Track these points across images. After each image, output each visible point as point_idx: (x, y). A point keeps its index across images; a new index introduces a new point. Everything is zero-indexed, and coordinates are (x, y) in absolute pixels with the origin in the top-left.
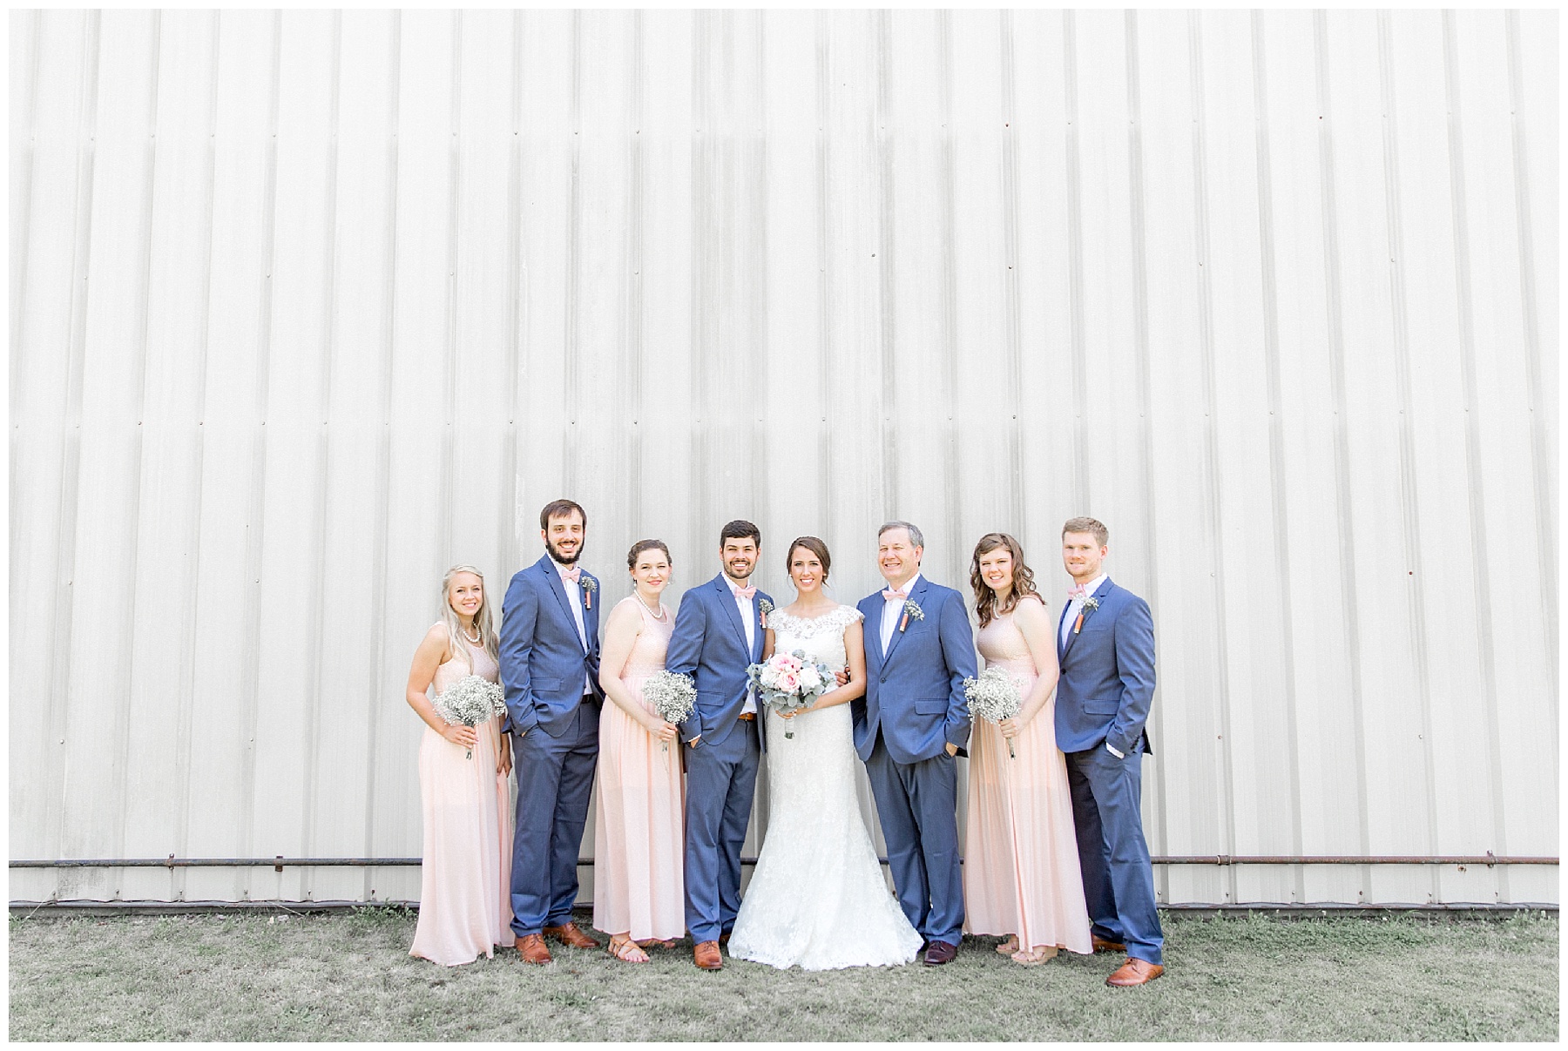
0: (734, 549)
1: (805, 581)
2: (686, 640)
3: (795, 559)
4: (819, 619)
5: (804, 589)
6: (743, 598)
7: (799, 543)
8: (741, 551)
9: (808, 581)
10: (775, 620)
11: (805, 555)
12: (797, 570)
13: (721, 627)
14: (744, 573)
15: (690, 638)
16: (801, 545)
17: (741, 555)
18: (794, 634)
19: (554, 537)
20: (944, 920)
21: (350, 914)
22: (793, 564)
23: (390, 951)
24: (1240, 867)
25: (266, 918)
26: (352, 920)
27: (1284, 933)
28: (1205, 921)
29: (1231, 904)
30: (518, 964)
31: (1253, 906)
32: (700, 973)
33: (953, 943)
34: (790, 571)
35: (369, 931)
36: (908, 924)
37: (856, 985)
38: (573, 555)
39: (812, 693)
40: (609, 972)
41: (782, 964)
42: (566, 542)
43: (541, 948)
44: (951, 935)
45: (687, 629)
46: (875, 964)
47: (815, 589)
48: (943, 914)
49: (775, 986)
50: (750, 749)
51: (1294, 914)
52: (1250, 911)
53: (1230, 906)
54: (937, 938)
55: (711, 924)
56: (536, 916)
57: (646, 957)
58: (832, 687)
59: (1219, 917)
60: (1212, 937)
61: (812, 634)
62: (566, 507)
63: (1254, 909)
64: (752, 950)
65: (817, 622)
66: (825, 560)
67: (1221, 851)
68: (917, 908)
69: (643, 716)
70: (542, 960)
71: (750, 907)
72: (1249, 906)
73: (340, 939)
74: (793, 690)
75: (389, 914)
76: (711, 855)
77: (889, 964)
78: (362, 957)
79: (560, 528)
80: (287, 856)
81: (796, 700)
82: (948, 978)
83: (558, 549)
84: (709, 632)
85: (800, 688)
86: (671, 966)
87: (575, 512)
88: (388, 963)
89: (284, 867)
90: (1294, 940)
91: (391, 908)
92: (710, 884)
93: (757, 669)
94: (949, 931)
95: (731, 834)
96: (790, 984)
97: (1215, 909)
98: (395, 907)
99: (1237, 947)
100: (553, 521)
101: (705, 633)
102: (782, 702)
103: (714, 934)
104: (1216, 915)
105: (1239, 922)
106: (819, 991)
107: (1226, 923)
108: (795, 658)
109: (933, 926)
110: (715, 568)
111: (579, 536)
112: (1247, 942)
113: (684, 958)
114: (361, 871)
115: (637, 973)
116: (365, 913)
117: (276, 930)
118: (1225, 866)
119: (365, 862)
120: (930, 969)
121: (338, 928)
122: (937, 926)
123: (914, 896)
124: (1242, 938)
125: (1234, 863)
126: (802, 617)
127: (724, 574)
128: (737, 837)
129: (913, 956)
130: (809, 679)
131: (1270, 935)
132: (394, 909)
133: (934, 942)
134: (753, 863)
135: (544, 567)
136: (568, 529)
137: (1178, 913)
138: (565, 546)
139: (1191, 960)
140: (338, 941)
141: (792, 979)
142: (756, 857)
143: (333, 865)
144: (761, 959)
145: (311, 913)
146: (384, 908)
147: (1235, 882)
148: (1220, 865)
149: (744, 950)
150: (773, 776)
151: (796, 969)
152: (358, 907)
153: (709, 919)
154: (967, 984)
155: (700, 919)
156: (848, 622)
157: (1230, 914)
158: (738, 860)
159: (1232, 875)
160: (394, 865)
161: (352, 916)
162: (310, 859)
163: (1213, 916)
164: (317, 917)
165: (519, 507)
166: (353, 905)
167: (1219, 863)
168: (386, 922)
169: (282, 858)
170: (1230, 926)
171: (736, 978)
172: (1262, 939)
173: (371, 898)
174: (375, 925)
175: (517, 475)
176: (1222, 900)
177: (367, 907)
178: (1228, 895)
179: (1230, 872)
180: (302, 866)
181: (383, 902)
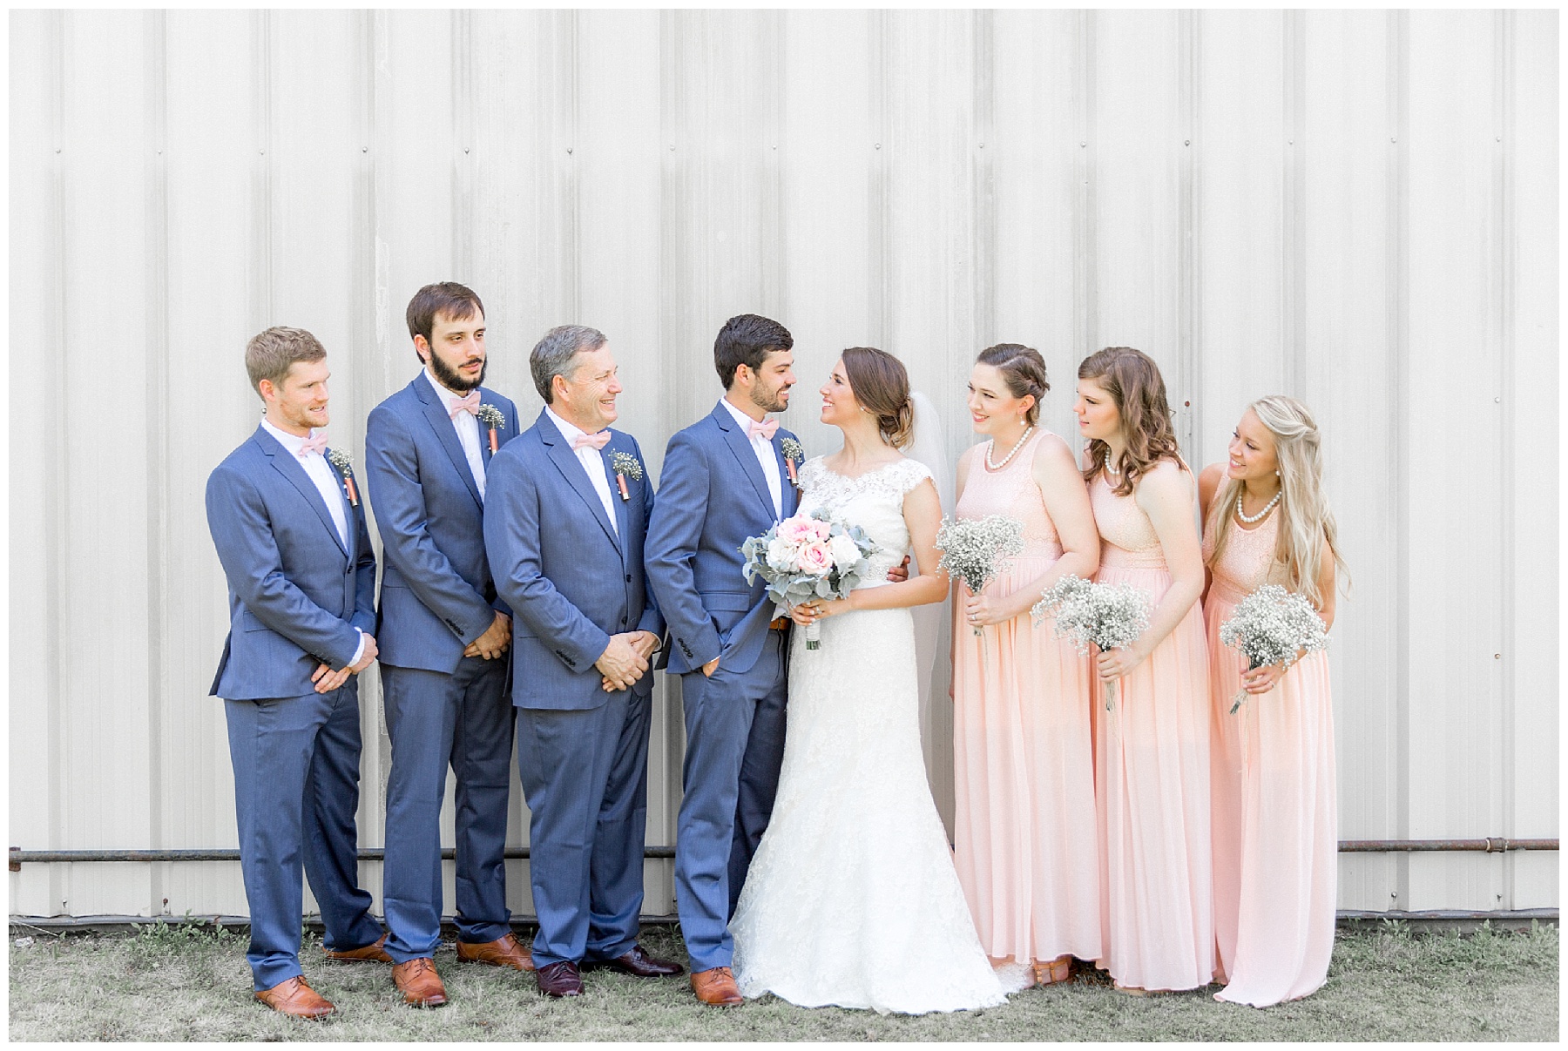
2: (680, 512)
6: (760, 438)
15: (686, 508)
21: (130, 935)
23: (195, 993)
24: (1521, 857)
26: (133, 945)
28: (1464, 936)
29: (1504, 911)
31: (1539, 914)
35: (161, 961)
39: (851, 573)
43: (430, 979)
45: (681, 494)
52: (1535, 922)
53: (1503, 915)
59: (1485, 931)
60: (1475, 961)
63: (1540, 919)
65: (860, 484)
67: (1493, 830)
70: (430, 996)
72: (1532, 914)
73: (116, 974)
74: (823, 571)
75: (190, 934)
80: (27, 846)
81: (828, 586)
85: (834, 567)
86: (637, 1014)
88: (193, 1009)
89: (22, 864)
91: (195, 926)
93: (760, 545)
97: (1479, 919)
98: (201, 924)
99: (1514, 977)
100: (445, 326)
101: (709, 499)
104: (1482, 928)
105: (1517, 937)
107: (1496, 941)
112: (1529, 969)
114: (145, 869)
115: (583, 1024)
116: (154, 934)
118: (1498, 853)
119: (152, 855)
121: (113, 957)
124: (1522, 963)
125: (1513, 848)
126: (840, 474)
130: (845, 552)
132: (199, 927)
135: (420, 394)
136: (471, 338)
137: (1422, 924)
140: (112, 978)
141: (826, 1031)
143: (100, 860)
145: (69, 935)
146: (184, 926)
147: (1512, 881)
148: (1489, 851)
152: (142, 924)
157: (1503, 926)
159: (1508, 867)
160: (197, 859)
161: (134, 939)
162: (62, 852)
163: (1477, 929)
164: (79, 940)
165: (381, 291)
166: (134, 922)
167: (1488, 848)
168: (187, 947)
169: (19, 849)
170: (1502, 944)
171: (738, 1029)
172: (1552, 963)
173: (163, 910)
174: (170, 953)
175: (377, 238)
176: (1489, 905)
177: (156, 924)
178: (1499, 897)
179: (1504, 862)
180: (51, 863)
181: (182, 917)
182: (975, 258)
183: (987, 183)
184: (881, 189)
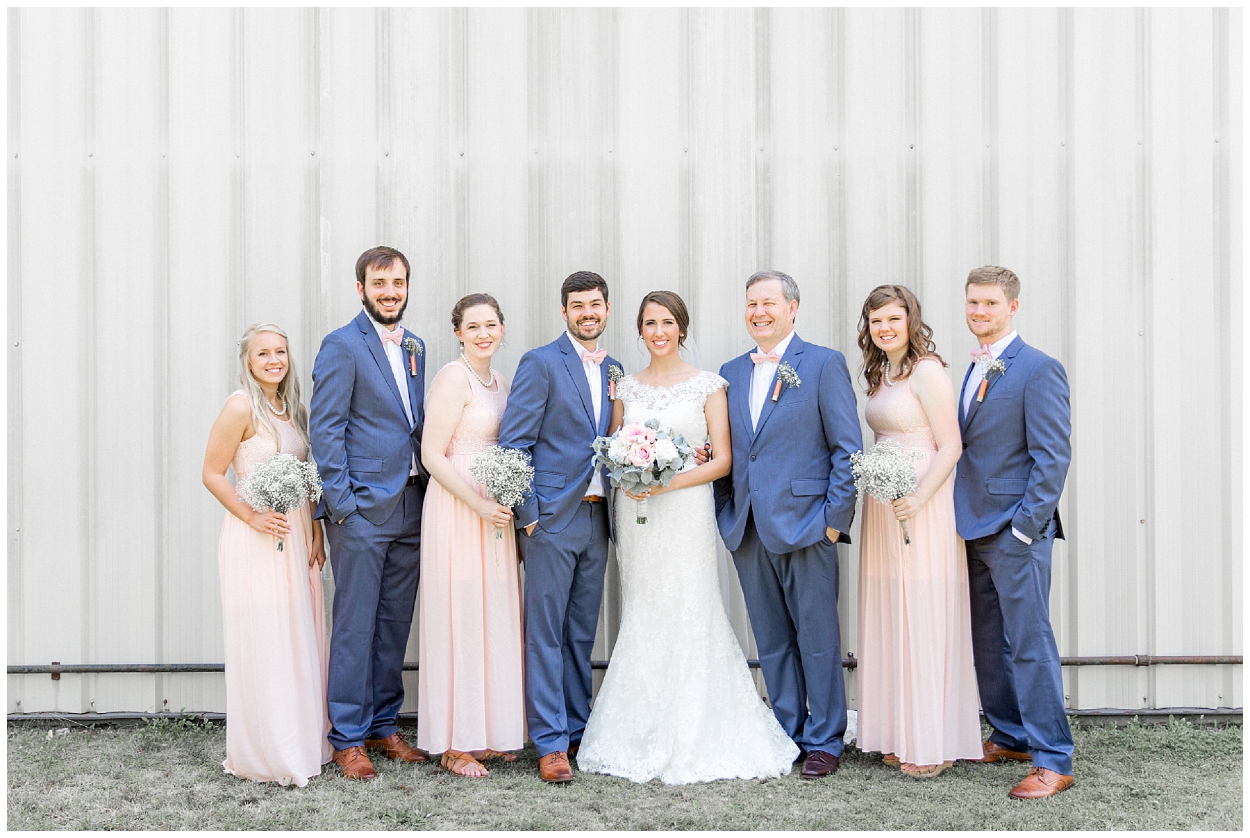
0: (579, 305)
1: (659, 343)
2: (525, 410)
3: (646, 318)
4: (676, 387)
5: (658, 352)
6: (591, 363)
7: (651, 298)
8: (588, 307)
9: (661, 343)
10: (625, 389)
11: (658, 312)
12: (649, 330)
13: (566, 395)
14: (594, 333)
15: (531, 408)
16: (653, 300)
17: (589, 311)
18: (646, 404)
19: (373, 292)
20: (824, 727)
21: (140, 727)
22: (644, 323)
23: (191, 767)
24: (1161, 670)
25: (43, 733)
26: (143, 733)
27: (1208, 740)
28: (1119, 728)
29: (1149, 709)
30: (339, 780)
31: (1174, 711)
32: (548, 788)
33: (835, 753)
34: (640, 332)
35: (164, 745)
36: (781, 732)
37: (726, 799)
38: (395, 314)
39: (669, 467)
40: (443, 788)
41: (641, 777)
42: (387, 299)
43: (364, 762)
44: (833, 744)
45: (526, 398)
46: (746, 776)
47: (670, 353)
48: (824, 720)
49: (634, 800)
50: (597, 534)
51: (1221, 719)
52: (1171, 717)
53: (1147, 712)
54: (816, 748)
55: (558, 734)
56: (357, 727)
57: (485, 772)
58: (691, 465)
59: (1135, 724)
60: (1127, 745)
61: (667, 405)
62: (385, 256)
63: (1175, 715)
64: (605, 763)
65: (673, 391)
66: (682, 318)
67: (1140, 650)
68: (793, 715)
69: (473, 499)
70: (365, 775)
71: (602, 717)
72: (1169, 711)
73: (132, 754)
74: (647, 465)
75: (185, 726)
76: (554, 656)
77: (762, 777)
78: (158, 774)
79: (380, 282)
80: (65, 661)
81: (651, 476)
82: (829, 792)
83: (378, 307)
84: (551, 403)
85: (655, 462)
87: (398, 263)
89: (61, 674)
90: (1221, 748)
91: (188, 720)
92: (554, 689)
93: (604, 443)
94: (829, 741)
95: (578, 634)
96: (650, 799)
97: (1130, 715)
98: (193, 718)
99: (1156, 756)
100: (372, 274)
101: (547, 402)
102: (635, 480)
103: (562, 744)
104: (1132, 722)
105: (1158, 729)
106: (684, 806)
107: (1143, 731)
108: (649, 429)
109: (811, 735)
110: (557, 327)
111: (402, 291)
112: (1167, 751)
113: (527, 773)
114: (151, 679)
115: (474, 789)
116: (157, 726)
117: (57, 744)
118: (1144, 667)
119: (156, 668)
120: (809, 782)
121: (129, 741)
122: (816, 734)
123: (789, 702)
124: (1162, 746)
125: (1154, 663)
126: (656, 385)
127: (568, 334)
128: (584, 637)
129: (788, 768)
130: (665, 452)
131: (1193, 743)
132: (191, 720)
133: (812, 752)
134: (603, 667)
135: (360, 326)
136: (390, 283)
137: (1089, 719)
138: (386, 304)
139: (1104, 770)
140: (130, 756)
141: (653, 794)
142: (606, 659)
143: (119, 671)
144: (614, 773)
145: (96, 726)
146: (179, 720)
147: (1154, 687)
148: (1137, 665)
149: (595, 763)
150: (624, 568)
151: (655, 785)
152: (150, 719)
153: (556, 728)
154: (851, 798)
155: (545, 729)
156: (709, 390)
157: (1148, 721)
158: (588, 664)
159: (1151, 678)
160: (189, 671)
161: (143, 729)
162: (91, 666)
163: (1128, 722)
164: (102, 731)
165: (325, 256)
166: (144, 716)
167: (1137, 663)
168: (183, 735)
169: (59, 663)
170: (1147, 733)
171: (589, 792)
172: (1184, 747)
173: (164, 708)
174: (171, 739)
175: (322, 218)
176: (1139, 705)
177: (160, 719)
178: (1145, 699)
179: (1148, 673)
180: (83, 673)
181: (178, 713)
182: (757, 230)
183: (765, 177)
184: (688, 182)
